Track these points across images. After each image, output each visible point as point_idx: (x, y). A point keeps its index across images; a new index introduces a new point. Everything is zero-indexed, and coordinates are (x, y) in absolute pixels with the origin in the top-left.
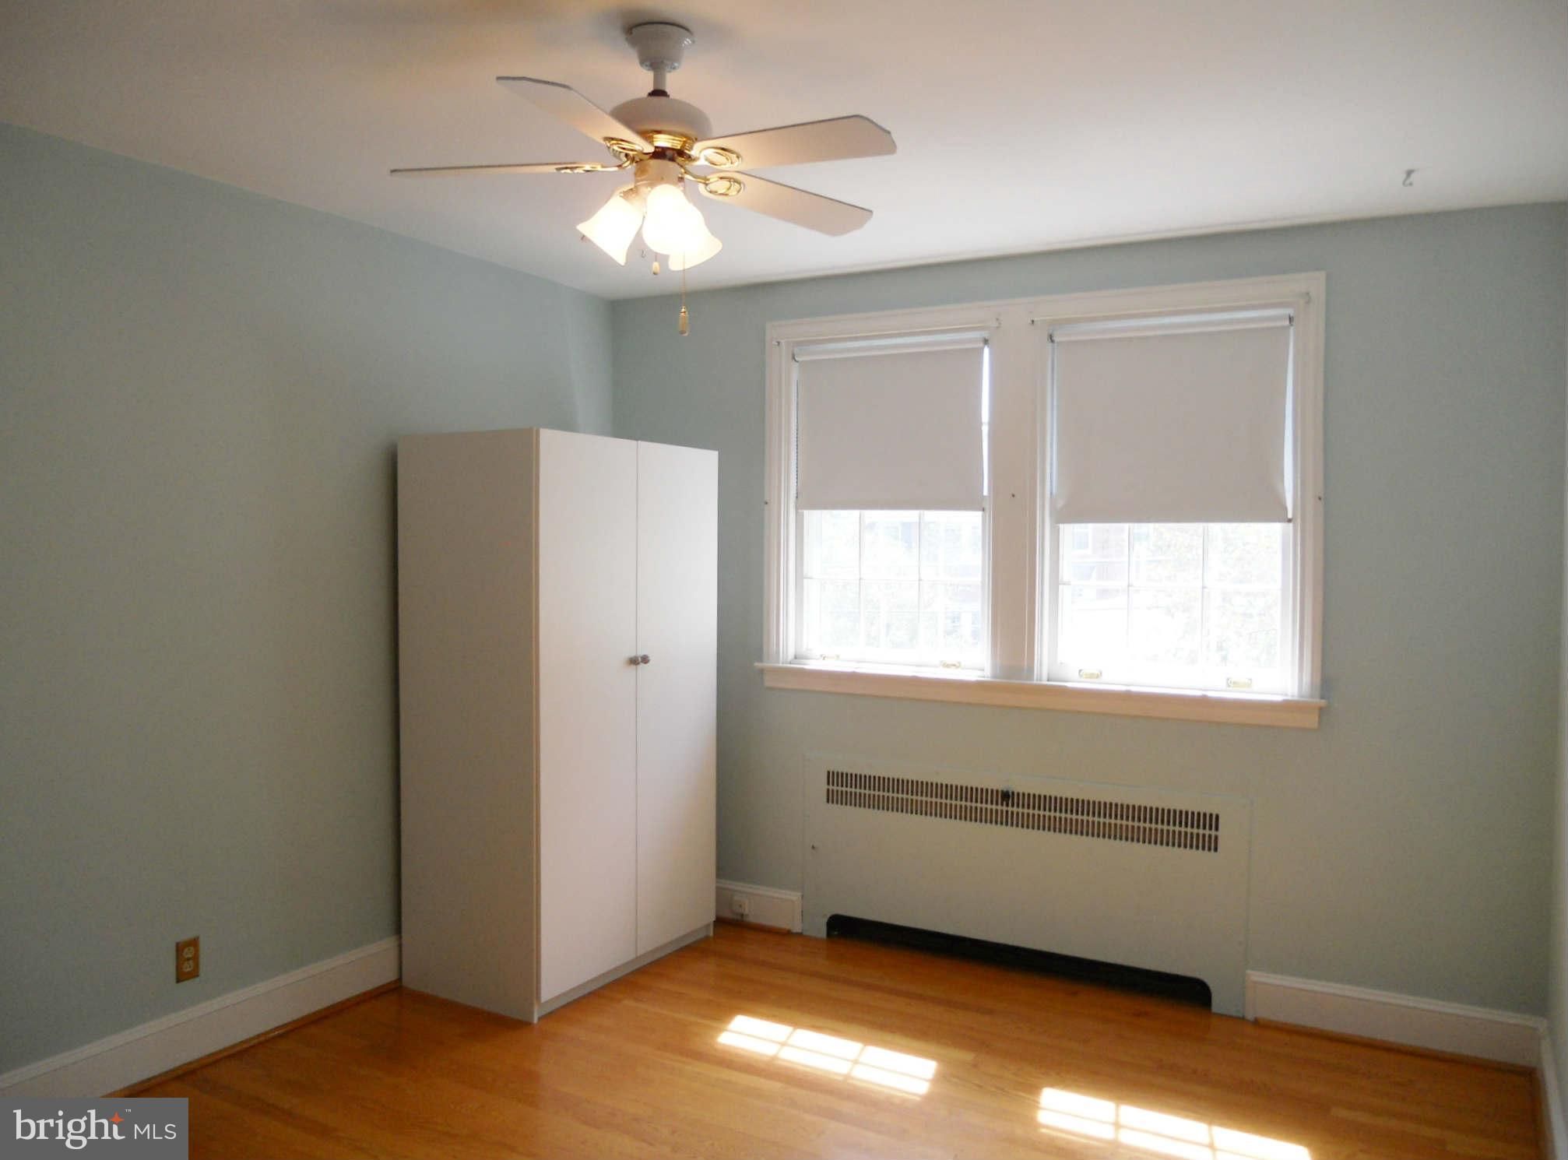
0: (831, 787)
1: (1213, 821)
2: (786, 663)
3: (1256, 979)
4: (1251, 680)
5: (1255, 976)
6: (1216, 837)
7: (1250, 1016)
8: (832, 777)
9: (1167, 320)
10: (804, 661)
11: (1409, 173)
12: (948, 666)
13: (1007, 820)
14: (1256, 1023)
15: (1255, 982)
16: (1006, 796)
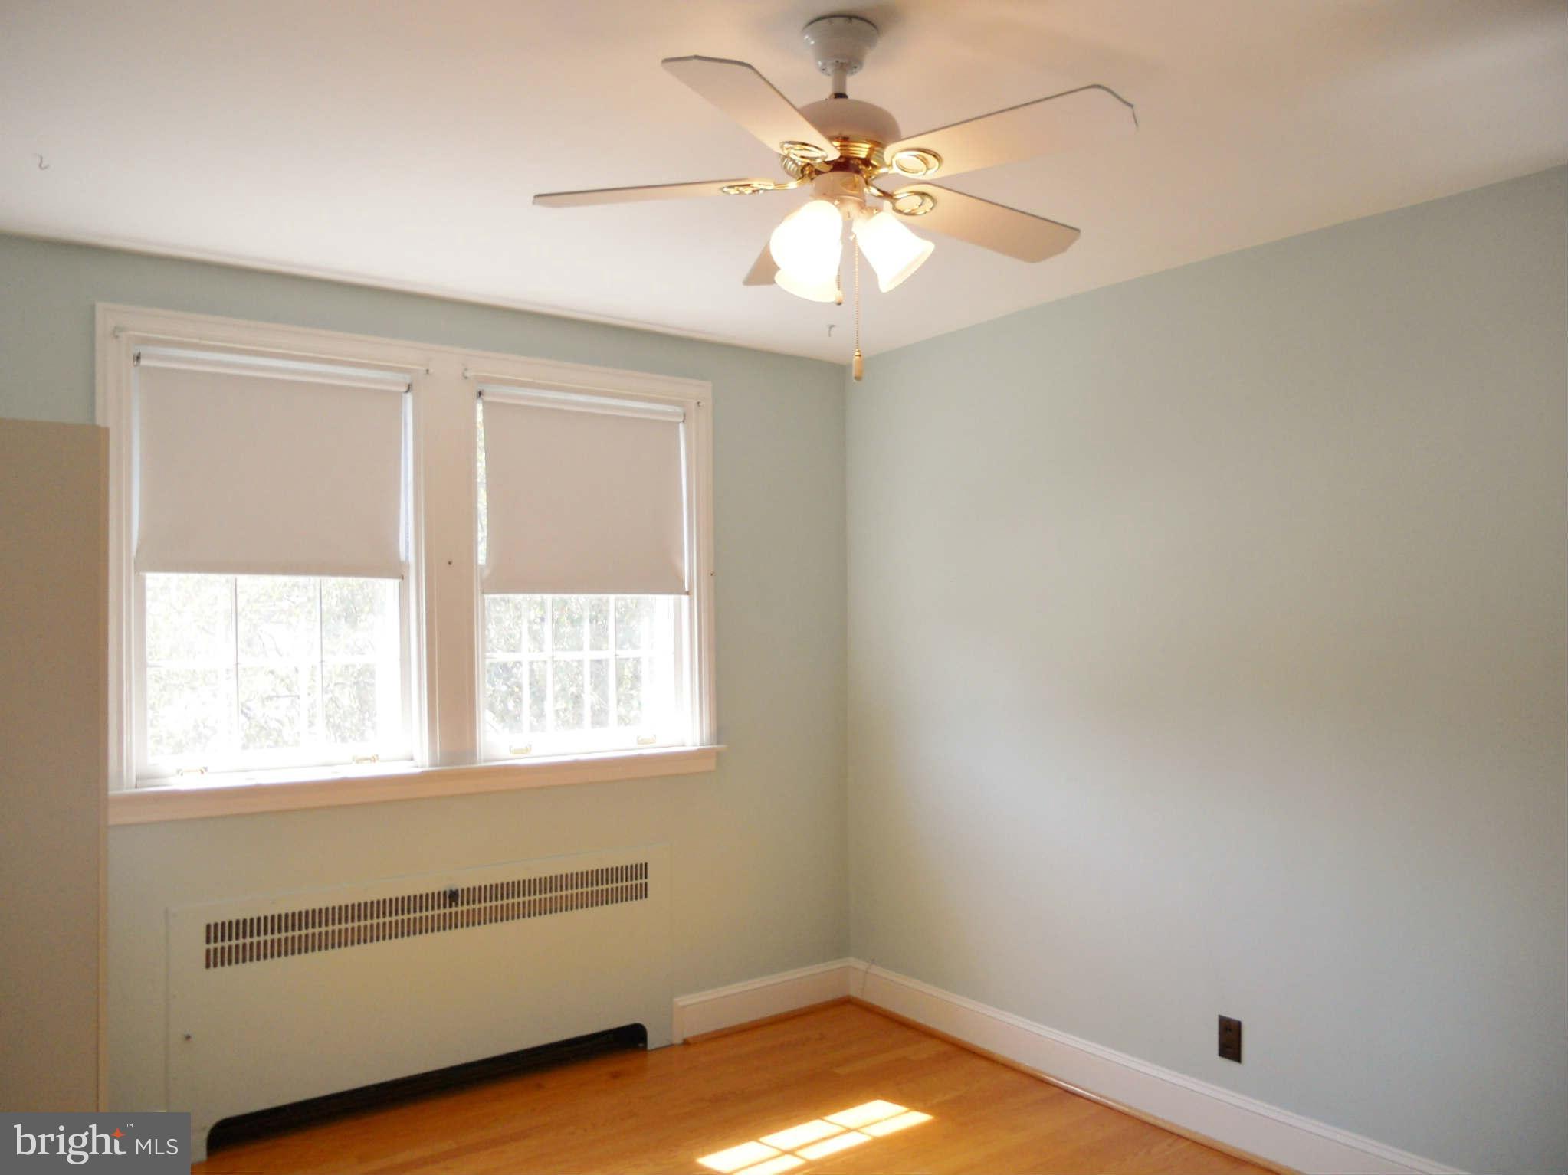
0: (212, 946)
1: (642, 870)
2: (131, 788)
3: (681, 1004)
4: (655, 736)
5: (682, 1001)
6: (646, 884)
7: (678, 1040)
8: (213, 932)
9: (595, 400)
10: (158, 781)
11: (831, 327)
12: (359, 761)
13: (450, 923)
14: (686, 1043)
15: (684, 1007)
16: (453, 896)
